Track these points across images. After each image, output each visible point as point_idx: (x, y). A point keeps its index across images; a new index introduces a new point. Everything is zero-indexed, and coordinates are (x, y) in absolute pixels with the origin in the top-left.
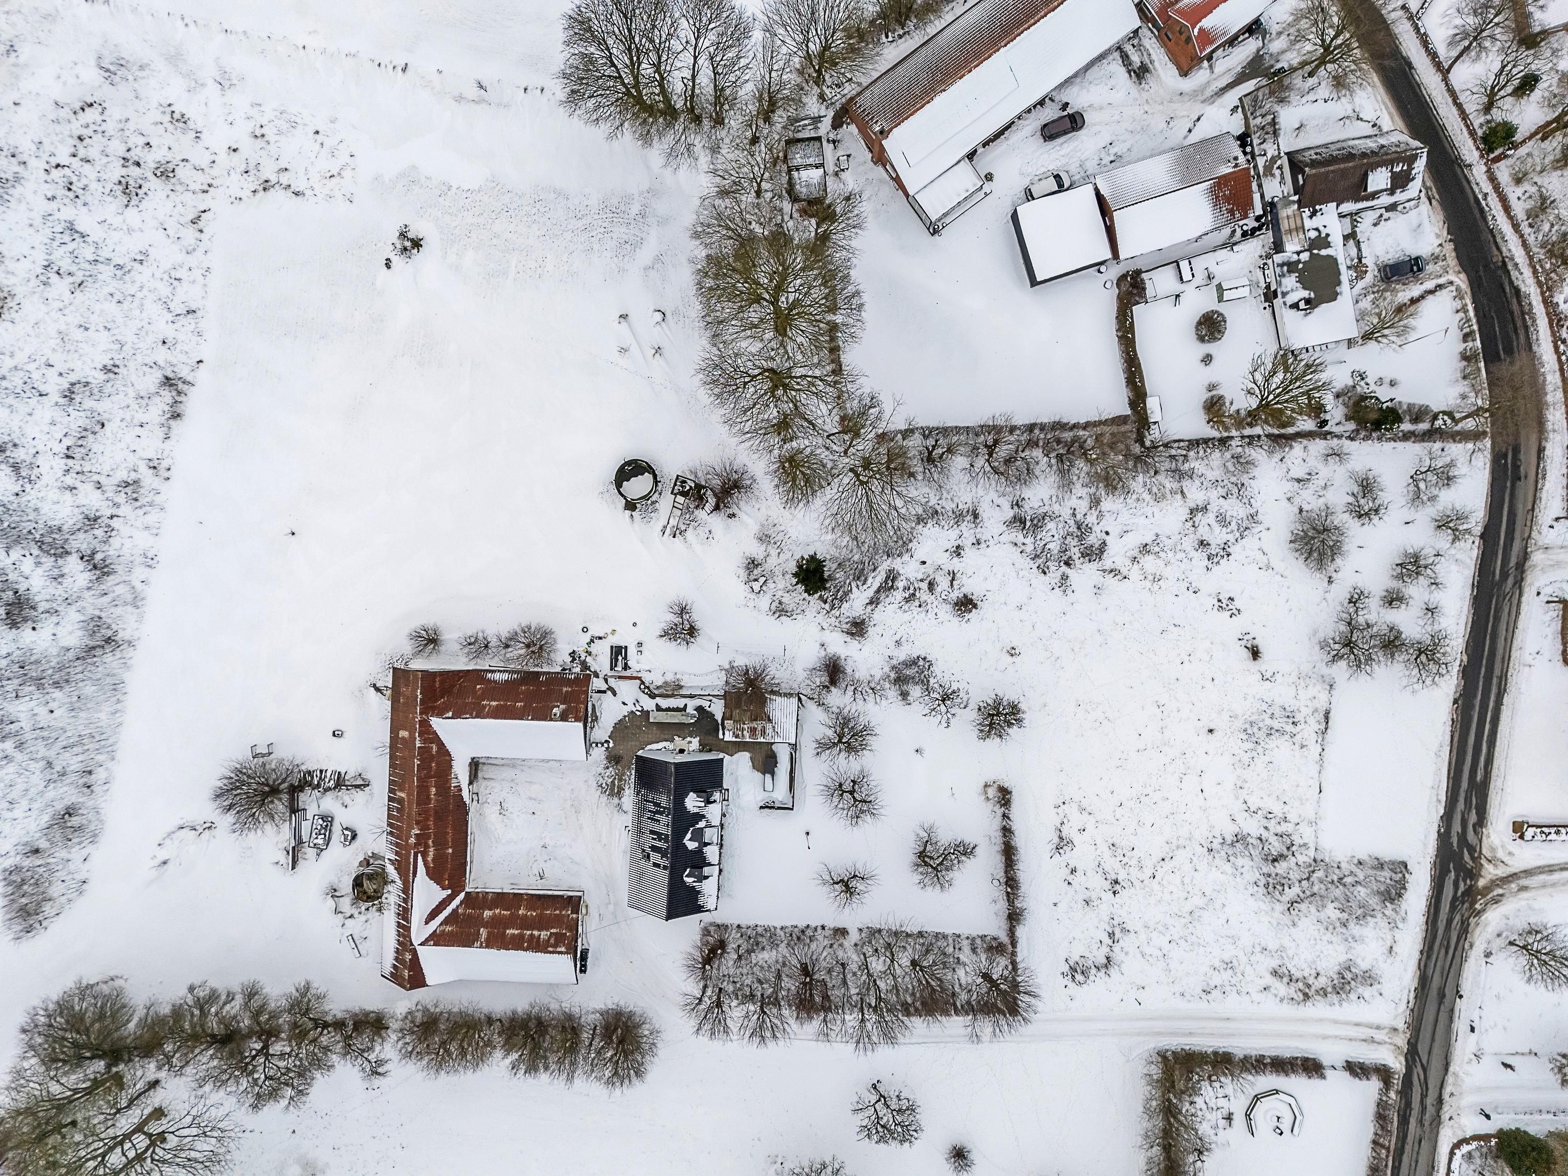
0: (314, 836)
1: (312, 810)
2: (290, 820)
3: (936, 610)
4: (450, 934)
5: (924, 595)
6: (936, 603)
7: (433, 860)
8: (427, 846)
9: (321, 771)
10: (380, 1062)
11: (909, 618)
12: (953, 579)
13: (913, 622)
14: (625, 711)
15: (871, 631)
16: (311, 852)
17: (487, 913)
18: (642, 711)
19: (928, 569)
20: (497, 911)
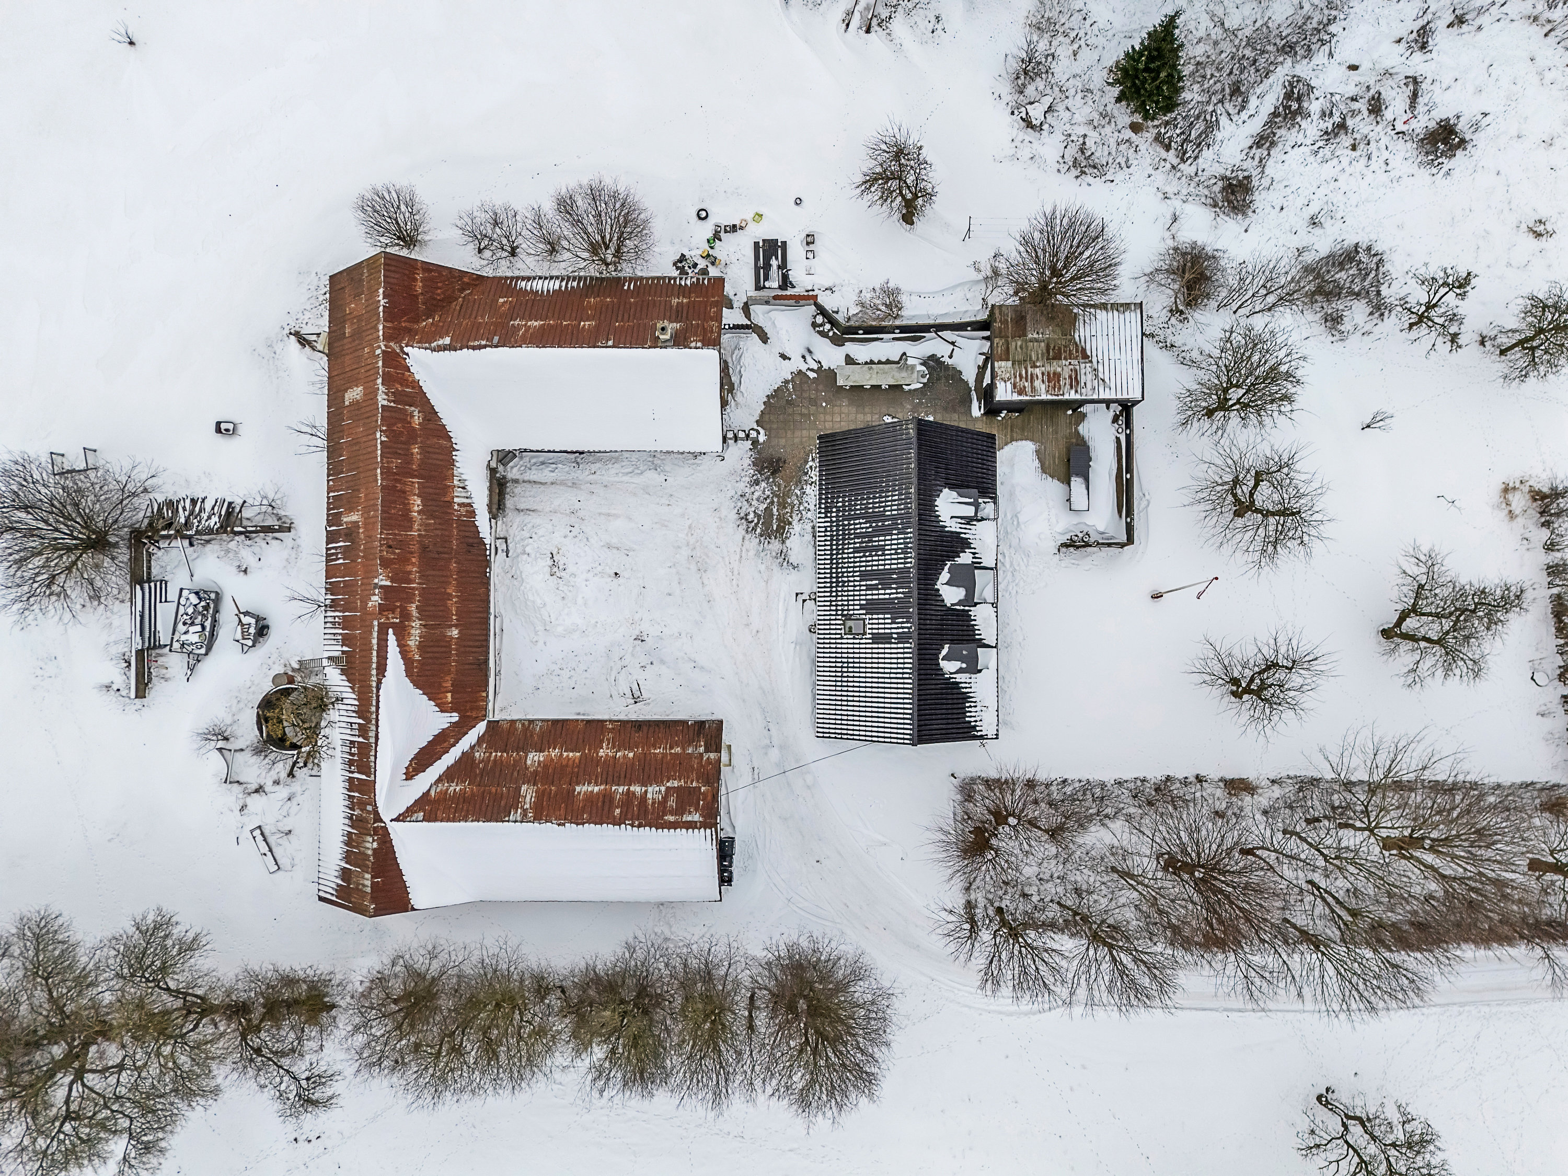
0: (181, 628)
1: (178, 580)
2: (132, 601)
3: (1386, 155)
4: (460, 798)
5: (1362, 125)
6: (1385, 140)
7: (421, 647)
8: (406, 616)
9: (194, 502)
10: (317, 1080)
11: (1334, 173)
12: (1415, 96)
13: (1342, 178)
14: (786, 371)
15: (1260, 199)
16: (175, 663)
17: (534, 758)
18: (819, 370)
19: (1365, 76)
20: (554, 753)
